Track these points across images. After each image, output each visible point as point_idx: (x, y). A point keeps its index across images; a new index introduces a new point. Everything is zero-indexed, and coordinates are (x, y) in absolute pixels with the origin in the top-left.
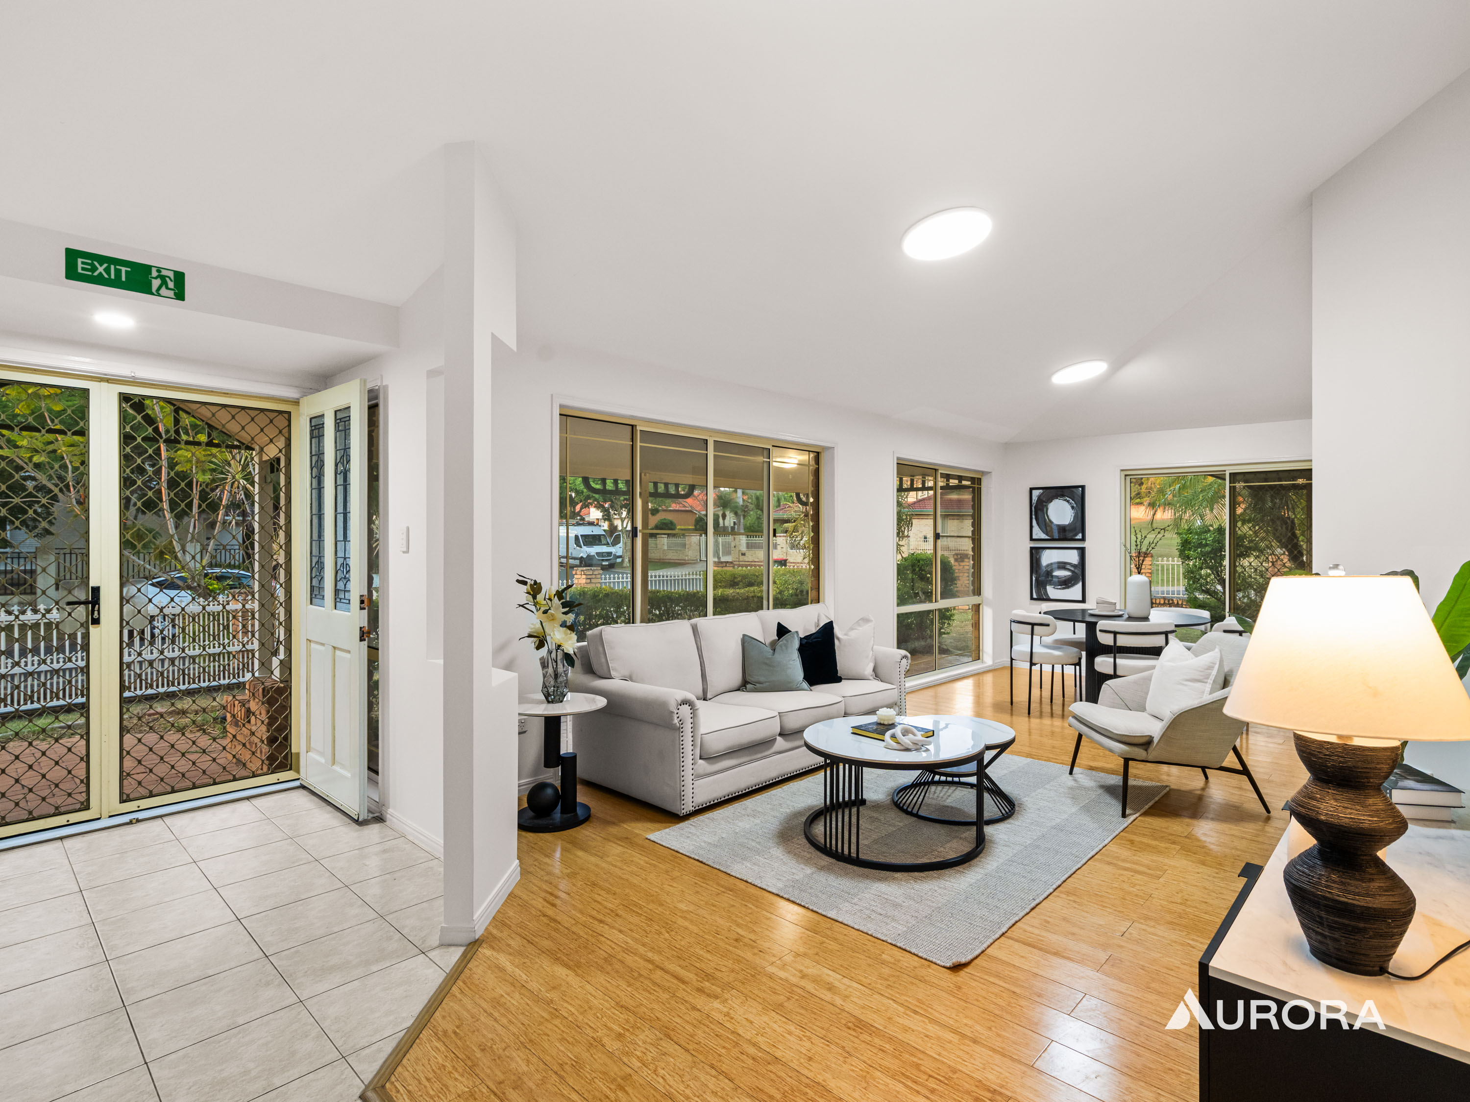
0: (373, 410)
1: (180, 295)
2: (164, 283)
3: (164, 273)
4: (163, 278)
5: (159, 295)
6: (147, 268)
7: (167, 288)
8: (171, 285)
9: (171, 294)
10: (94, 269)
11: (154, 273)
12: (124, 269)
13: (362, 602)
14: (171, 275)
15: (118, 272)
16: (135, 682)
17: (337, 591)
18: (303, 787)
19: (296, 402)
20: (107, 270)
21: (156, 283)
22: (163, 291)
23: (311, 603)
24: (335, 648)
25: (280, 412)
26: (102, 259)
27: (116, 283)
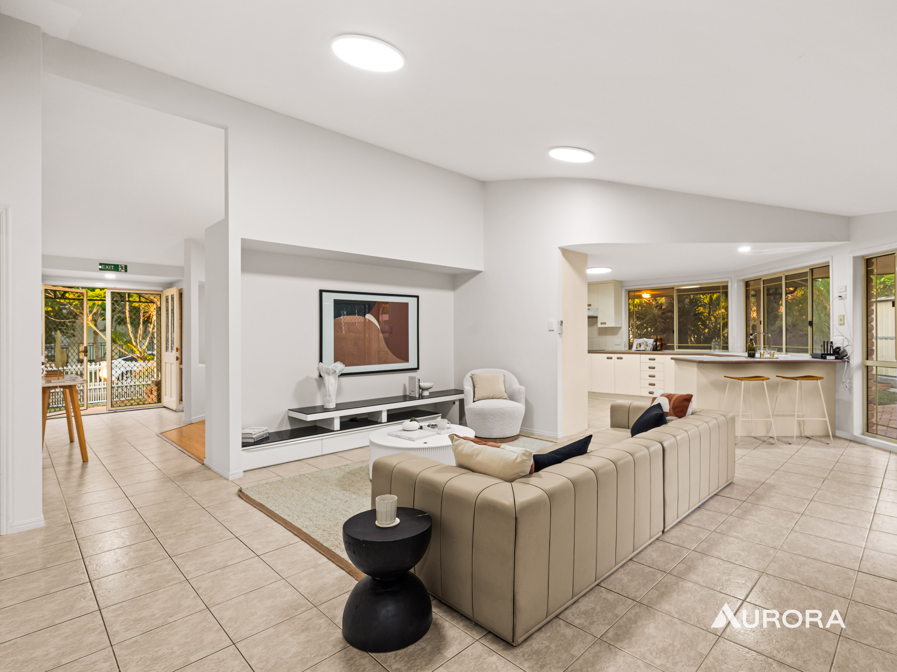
0: (181, 295)
1: (126, 271)
2: (122, 269)
3: (122, 266)
4: (122, 267)
5: (121, 271)
6: (118, 265)
7: (123, 270)
8: (124, 269)
9: (124, 271)
10: (106, 267)
11: (120, 266)
12: (112, 266)
13: (177, 349)
14: (124, 266)
15: (111, 267)
16: (124, 395)
17: (172, 347)
18: (165, 407)
19: (162, 291)
20: (109, 267)
21: (120, 269)
22: (122, 271)
23: (166, 351)
24: (171, 364)
25: (158, 294)
26: (107, 265)
27: (111, 270)
